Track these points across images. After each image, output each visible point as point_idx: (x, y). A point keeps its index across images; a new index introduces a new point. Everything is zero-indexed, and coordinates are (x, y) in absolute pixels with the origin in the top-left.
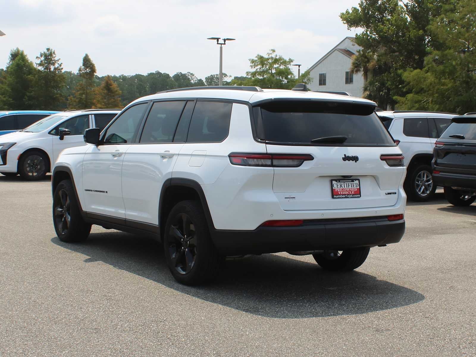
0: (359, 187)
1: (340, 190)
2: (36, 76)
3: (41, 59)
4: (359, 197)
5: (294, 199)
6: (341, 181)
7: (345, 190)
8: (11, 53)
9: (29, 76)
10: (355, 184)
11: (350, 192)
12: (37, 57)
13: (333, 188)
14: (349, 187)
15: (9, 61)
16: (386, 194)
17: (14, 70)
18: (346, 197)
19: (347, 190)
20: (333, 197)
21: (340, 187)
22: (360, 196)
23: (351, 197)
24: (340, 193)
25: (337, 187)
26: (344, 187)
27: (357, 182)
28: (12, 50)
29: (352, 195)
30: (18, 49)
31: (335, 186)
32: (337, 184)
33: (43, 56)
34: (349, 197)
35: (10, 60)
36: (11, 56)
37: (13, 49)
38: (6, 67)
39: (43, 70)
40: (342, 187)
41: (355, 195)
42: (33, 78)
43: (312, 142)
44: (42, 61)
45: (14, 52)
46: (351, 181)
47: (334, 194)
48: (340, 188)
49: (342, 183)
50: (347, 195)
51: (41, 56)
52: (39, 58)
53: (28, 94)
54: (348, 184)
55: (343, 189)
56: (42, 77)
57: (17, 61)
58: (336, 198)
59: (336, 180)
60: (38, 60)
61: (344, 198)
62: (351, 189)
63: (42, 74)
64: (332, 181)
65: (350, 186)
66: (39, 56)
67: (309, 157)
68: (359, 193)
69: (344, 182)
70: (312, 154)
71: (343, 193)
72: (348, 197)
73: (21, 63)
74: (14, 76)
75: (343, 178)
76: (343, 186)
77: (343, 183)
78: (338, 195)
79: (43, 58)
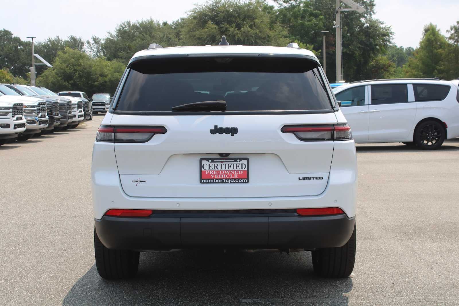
0: (246, 169)
1: (213, 173)
2: (446, 50)
3: (451, 33)
4: (245, 182)
5: (144, 183)
6: (215, 161)
7: (222, 172)
8: (425, 28)
9: (439, 50)
10: (241, 165)
11: (231, 175)
12: (447, 31)
13: (203, 170)
14: (229, 169)
15: (422, 37)
16: (299, 179)
17: (425, 45)
18: (223, 182)
19: (226, 173)
20: (201, 182)
21: (215, 169)
22: (248, 181)
23: (231, 183)
24: (213, 177)
25: (209, 169)
26: (221, 169)
27: (245, 162)
28: (425, 26)
29: (233, 180)
30: (431, 25)
31: (206, 167)
32: (209, 165)
33: (453, 29)
34: (228, 183)
35: (423, 35)
36: (424, 31)
37: (427, 25)
38: (419, 42)
39: (453, 43)
40: (218, 169)
41: (239, 179)
42: (443, 51)
43: (174, 110)
44: (452, 35)
45: (427, 27)
46: (233, 161)
47: (203, 178)
48: (213, 170)
49: (218, 163)
50: (224, 180)
51: (452, 29)
52: (449, 31)
53: (438, 67)
54: (229, 164)
55: (219, 171)
56: (451, 51)
57: (428, 36)
58: (205, 183)
59: (208, 160)
60: (448, 33)
61: (220, 183)
62: (232, 171)
63: (452, 48)
64: (201, 160)
65: (231, 168)
66: (449, 29)
67: (161, 130)
68: (246, 178)
69: (222, 162)
70: (164, 125)
71: (219, 176)
72: (226, 183)
73: (432, 38)
74: (425, 51)
75: (218, 157)
76: (219, 167)
77: (220, 163)
78: (210, 179)
79: (453, 32)
